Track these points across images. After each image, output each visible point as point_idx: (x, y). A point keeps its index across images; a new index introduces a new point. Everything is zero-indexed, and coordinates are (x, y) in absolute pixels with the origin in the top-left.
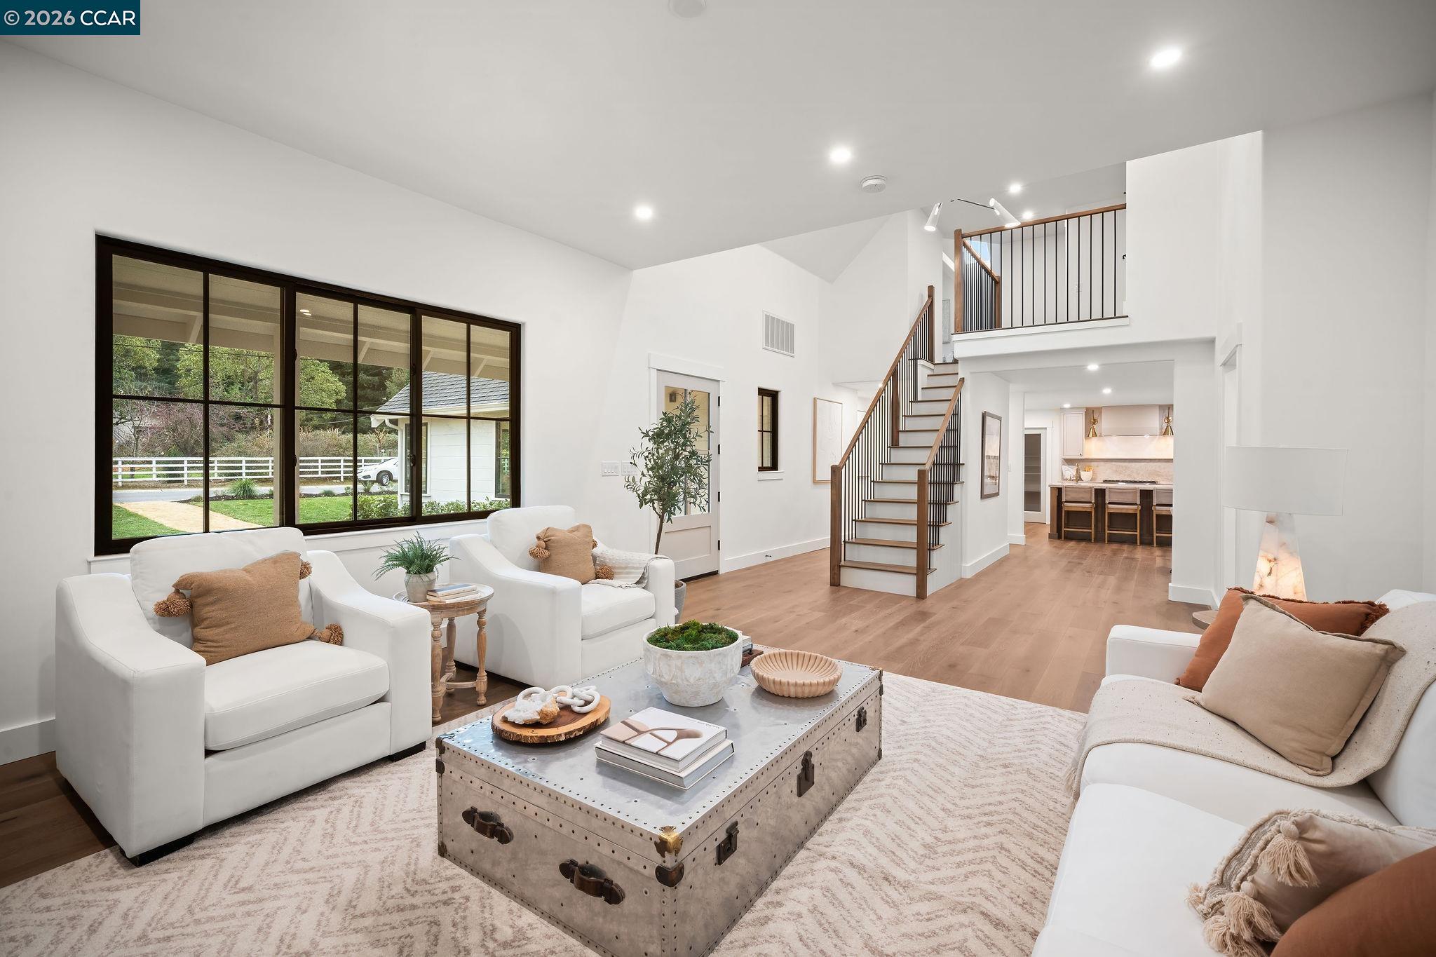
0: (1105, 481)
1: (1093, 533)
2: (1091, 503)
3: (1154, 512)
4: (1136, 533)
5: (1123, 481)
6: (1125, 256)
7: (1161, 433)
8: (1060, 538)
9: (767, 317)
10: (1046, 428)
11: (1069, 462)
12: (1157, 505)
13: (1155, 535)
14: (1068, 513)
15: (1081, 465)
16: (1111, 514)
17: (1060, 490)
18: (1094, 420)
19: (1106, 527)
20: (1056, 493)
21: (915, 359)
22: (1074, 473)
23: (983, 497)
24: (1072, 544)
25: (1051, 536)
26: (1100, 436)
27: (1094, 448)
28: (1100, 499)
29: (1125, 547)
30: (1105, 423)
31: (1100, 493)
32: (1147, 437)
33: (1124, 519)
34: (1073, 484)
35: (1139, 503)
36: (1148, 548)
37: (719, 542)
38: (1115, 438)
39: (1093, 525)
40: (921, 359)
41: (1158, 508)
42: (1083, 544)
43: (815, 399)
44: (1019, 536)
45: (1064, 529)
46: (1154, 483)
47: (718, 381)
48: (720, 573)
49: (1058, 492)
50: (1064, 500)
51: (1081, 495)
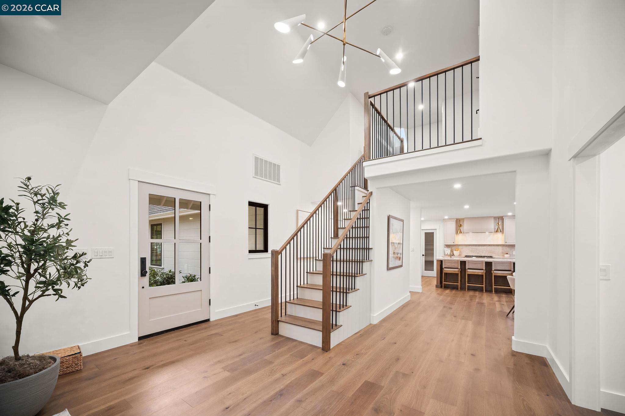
0: (466, 256)
1: (459, 285)
2: (458, 268)
3: (493, 274)
4: (483, 286)
5: (475, 256)
6: (478, 110)
7: (494, 231)
8: (441, 287)
9: (256, 159)
10: (436, 229)
11: (448, 246)
12: (495, 270)
13: (494, 287)
14: (446, 274)
15: (453, 248)
16: (469, 275)
17: (441, 261)
18: (460, 225)
19: (467, 282)
20: (439, 263)
21: (353, 187)
22: (450, 251)
23: (389, 269)
24: (448, 291)
25: (437, 286)
26: (464, 233)
27: (460, 239)
28: (463, 266)
29: (477, 294)
30: (466, 226)
31: (463, 263)
32: (487, 233)
33: (477, 278)
34: (449, 258)
35: (484, 269)
36: (490, 294)
37: (210, 300)
38: (471, 234)
39: (459, 281)
40: (357, 186)
41: (495, 272)
42: (454, 292)
43: (297, 211)
44: (418, 288)
45: (443, 283)
46: (491, 257)
47: (209, 194)
48: (211, 320)
49: (441, 262)
50: (443, 267)
51: (453, 264)
